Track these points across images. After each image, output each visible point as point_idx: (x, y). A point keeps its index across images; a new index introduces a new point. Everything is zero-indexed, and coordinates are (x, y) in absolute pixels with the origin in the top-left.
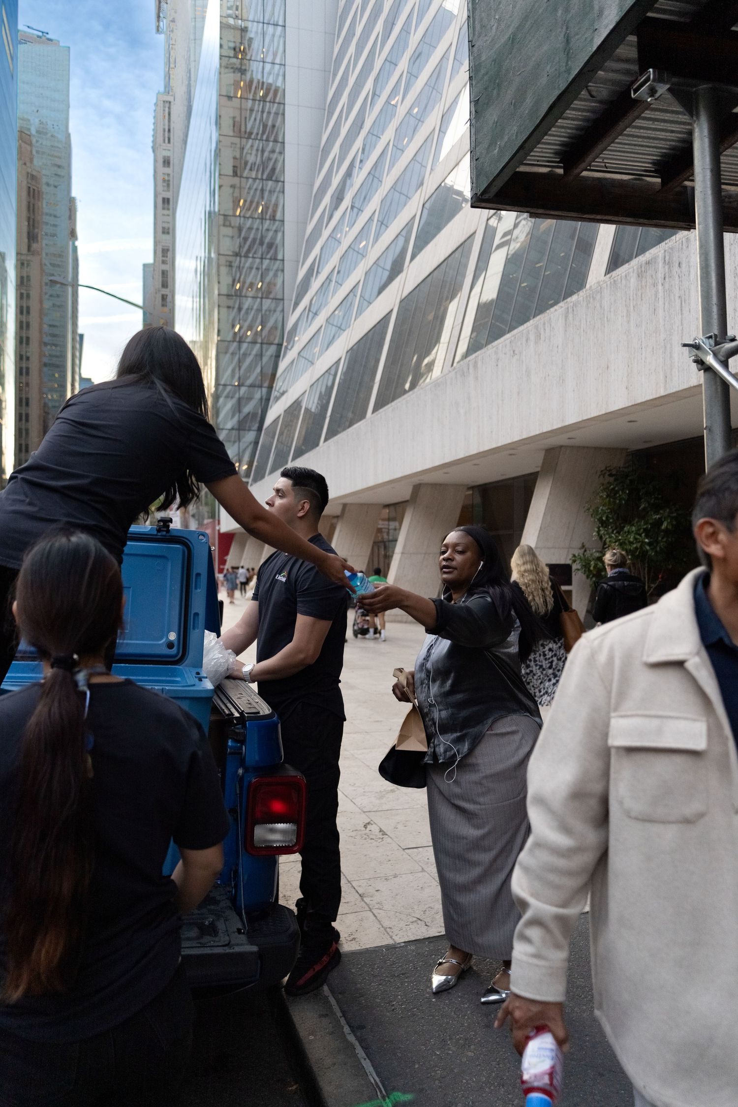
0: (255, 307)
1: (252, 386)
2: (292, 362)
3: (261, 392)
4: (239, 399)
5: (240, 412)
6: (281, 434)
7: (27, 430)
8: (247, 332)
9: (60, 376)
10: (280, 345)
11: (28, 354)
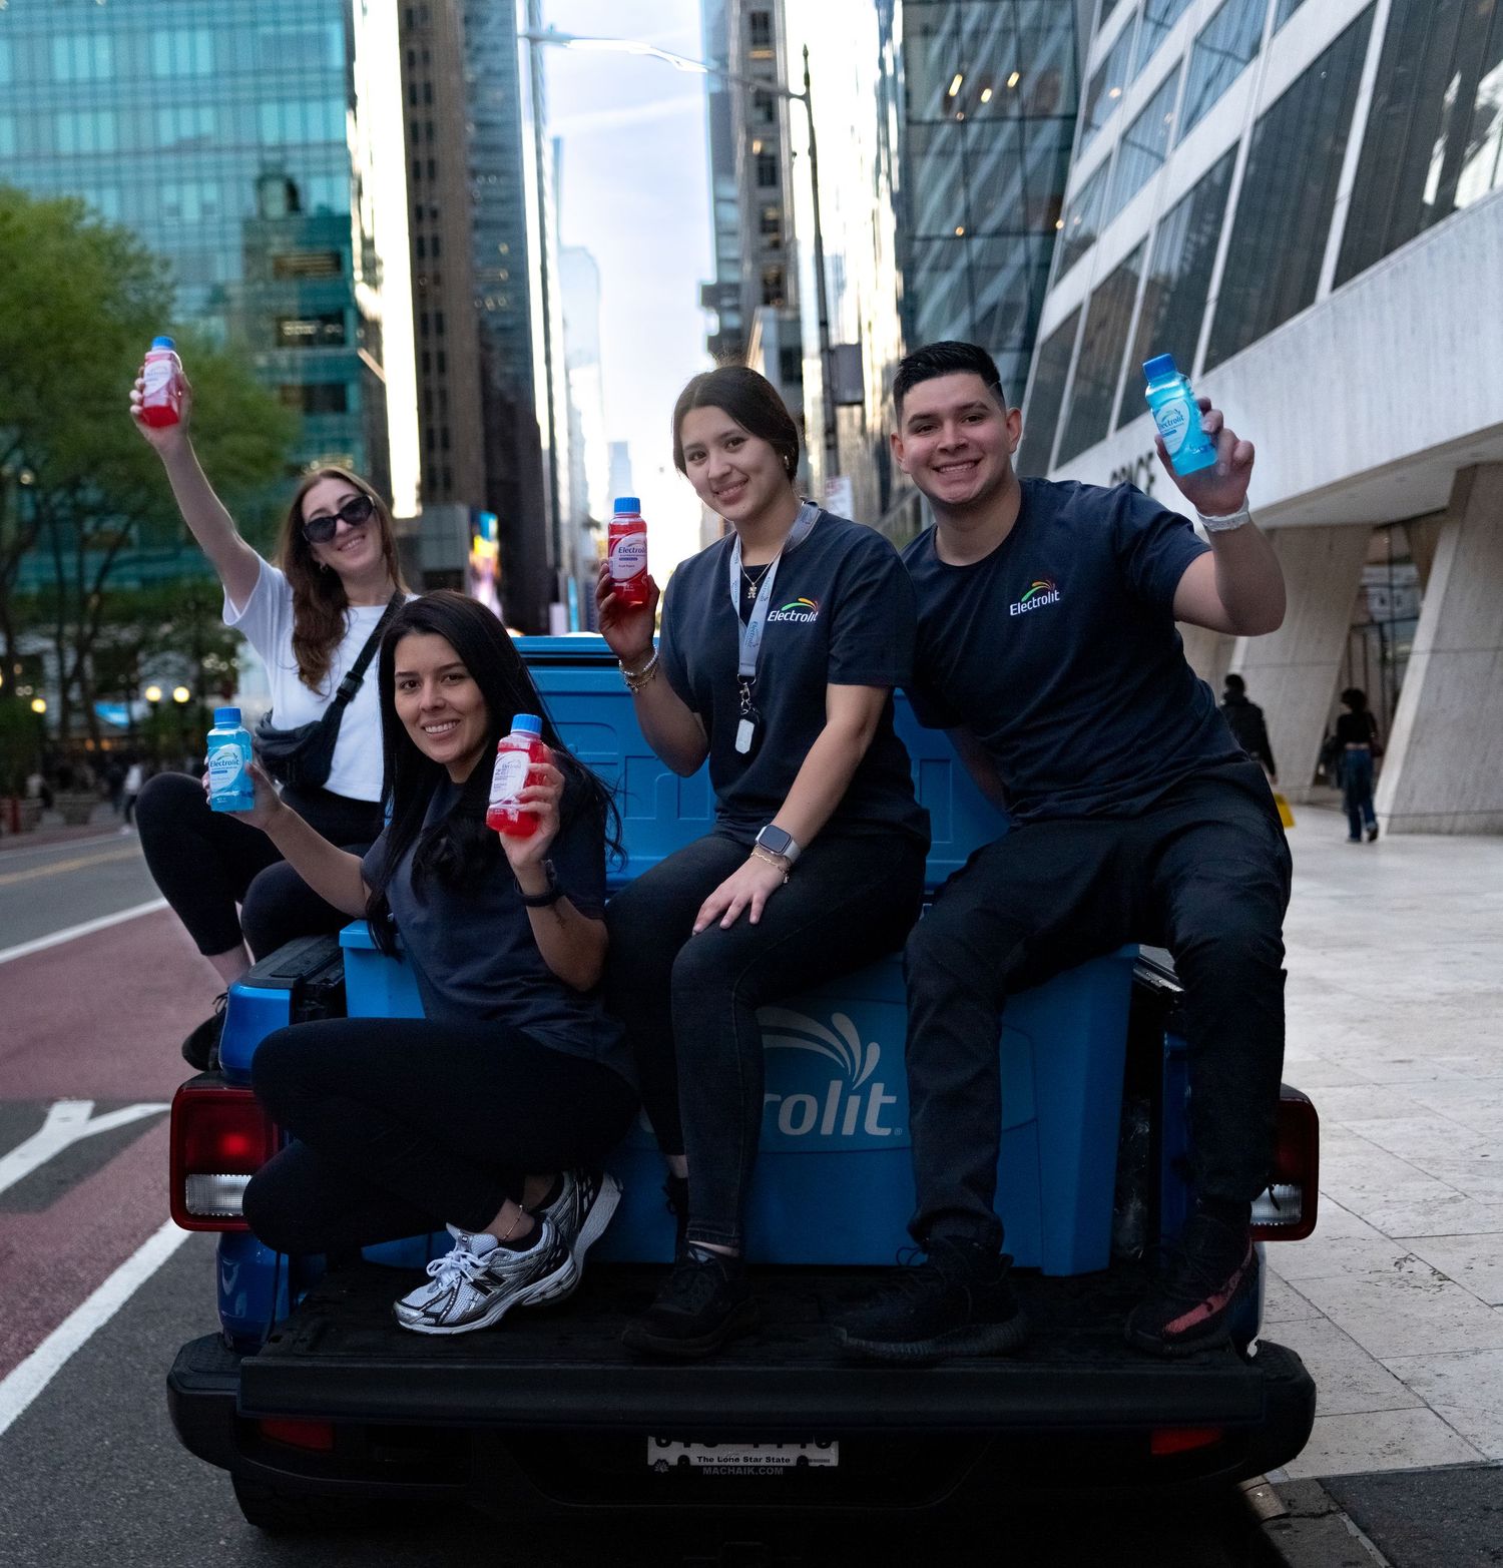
0: (997, 24)
1: (999, 233)
2: (1107, 161)
3: (1027, 250)
4: (970, 270)
5: (972, 300)
6: (1087, 346)
7: (443, 394)
8: (980, 93)
9: (511, 251)
10: (1070, 118)
11: (436, 203)
